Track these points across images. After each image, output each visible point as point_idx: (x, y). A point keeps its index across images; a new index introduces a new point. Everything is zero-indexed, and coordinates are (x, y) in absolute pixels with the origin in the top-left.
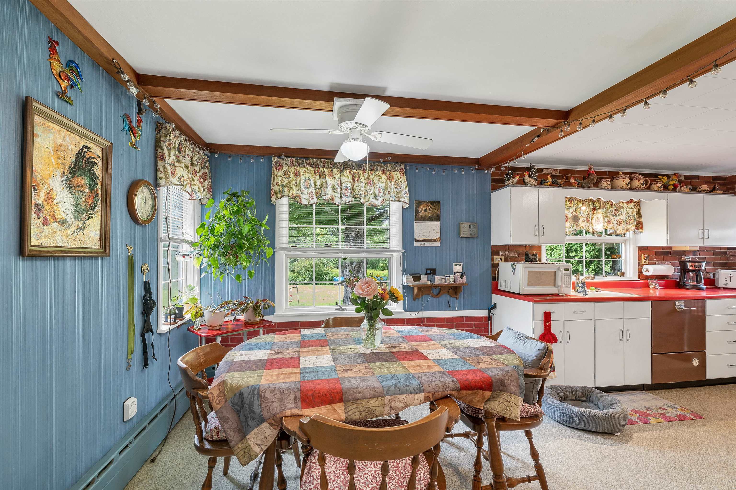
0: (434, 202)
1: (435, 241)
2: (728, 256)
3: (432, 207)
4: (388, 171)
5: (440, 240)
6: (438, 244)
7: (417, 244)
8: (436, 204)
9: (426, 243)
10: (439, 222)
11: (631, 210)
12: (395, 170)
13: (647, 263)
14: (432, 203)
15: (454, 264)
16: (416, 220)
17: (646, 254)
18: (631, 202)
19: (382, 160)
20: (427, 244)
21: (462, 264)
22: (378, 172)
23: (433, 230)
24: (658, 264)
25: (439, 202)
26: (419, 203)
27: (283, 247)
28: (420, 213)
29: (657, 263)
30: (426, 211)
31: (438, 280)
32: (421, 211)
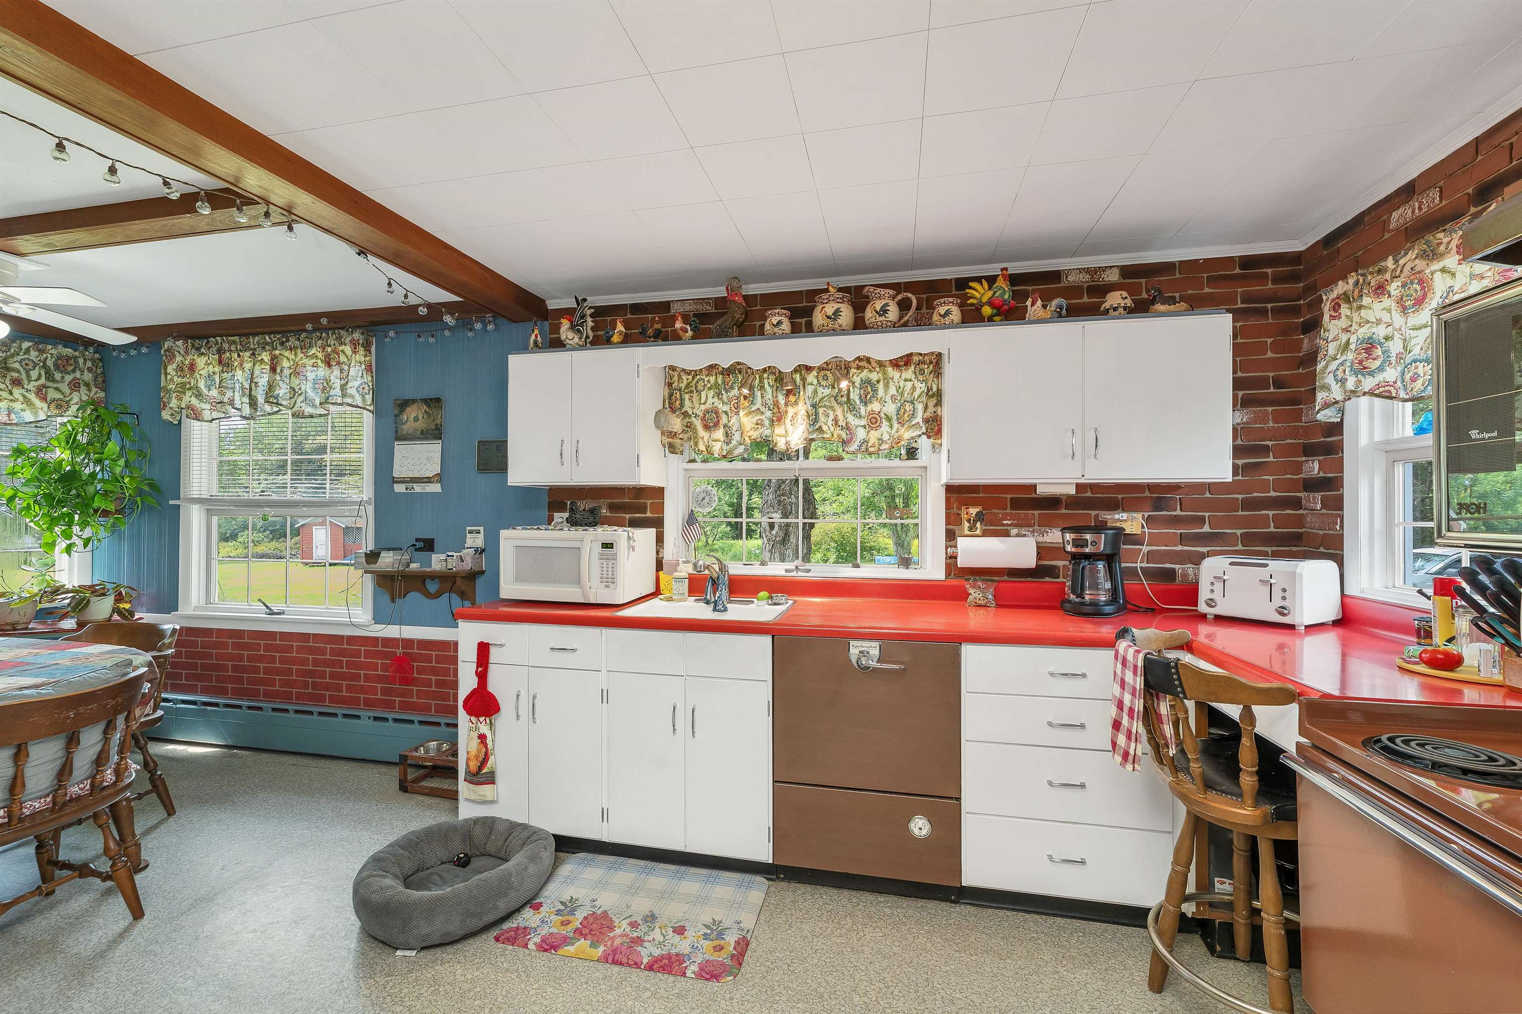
0: (431, 399)
1: (429, 480)
2: (1305, 512)
3: (427, 409)
4: (330, 346)
5: (439, 478)
6: (436, 488)
7: (399, 488)
8: (434, 403)
9: (415, 485)
10: (440, 442)
11: (909, 385)
12: (341, 344)
13: (978, 532)
14: (428, 402)
15: (468, 528)
16: (398, 439)
17: (974, 505)
18: (906, 364)
19: (309, 327)
20: (418, 488)
21: (481, 529)
22: (313, 351)
23: (428, 459)
24: (1017, 535)
25: (438, 400)
26: (403, 405)
27: (194, 496)
28: (405, 424)
29: (1014, 531)
30: (416, 419)
31: (437, 562)
32: (407, 421)
